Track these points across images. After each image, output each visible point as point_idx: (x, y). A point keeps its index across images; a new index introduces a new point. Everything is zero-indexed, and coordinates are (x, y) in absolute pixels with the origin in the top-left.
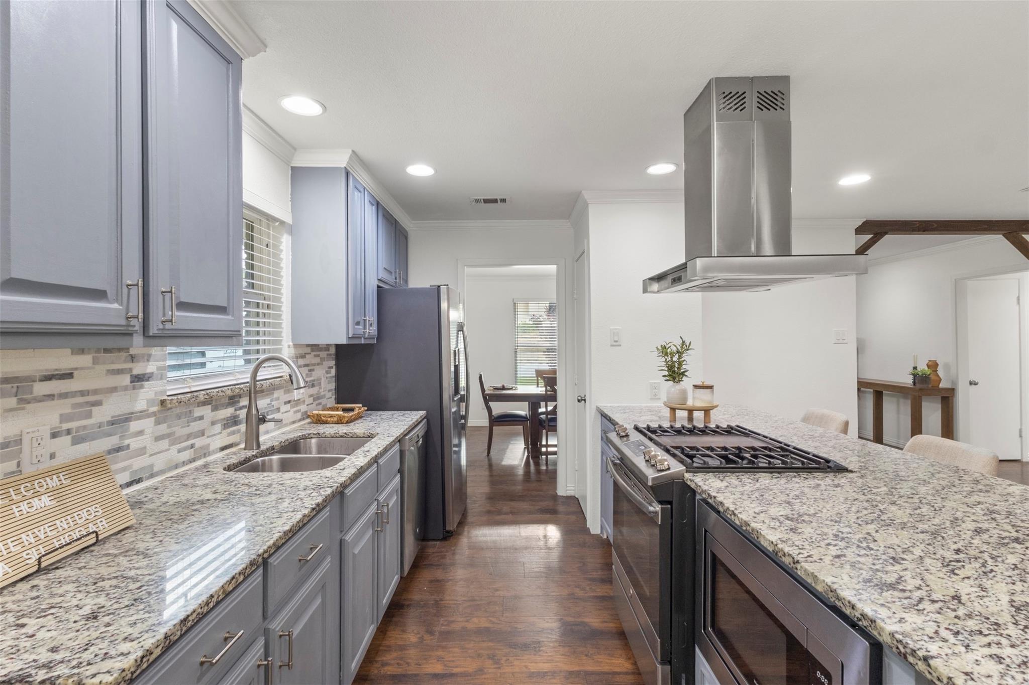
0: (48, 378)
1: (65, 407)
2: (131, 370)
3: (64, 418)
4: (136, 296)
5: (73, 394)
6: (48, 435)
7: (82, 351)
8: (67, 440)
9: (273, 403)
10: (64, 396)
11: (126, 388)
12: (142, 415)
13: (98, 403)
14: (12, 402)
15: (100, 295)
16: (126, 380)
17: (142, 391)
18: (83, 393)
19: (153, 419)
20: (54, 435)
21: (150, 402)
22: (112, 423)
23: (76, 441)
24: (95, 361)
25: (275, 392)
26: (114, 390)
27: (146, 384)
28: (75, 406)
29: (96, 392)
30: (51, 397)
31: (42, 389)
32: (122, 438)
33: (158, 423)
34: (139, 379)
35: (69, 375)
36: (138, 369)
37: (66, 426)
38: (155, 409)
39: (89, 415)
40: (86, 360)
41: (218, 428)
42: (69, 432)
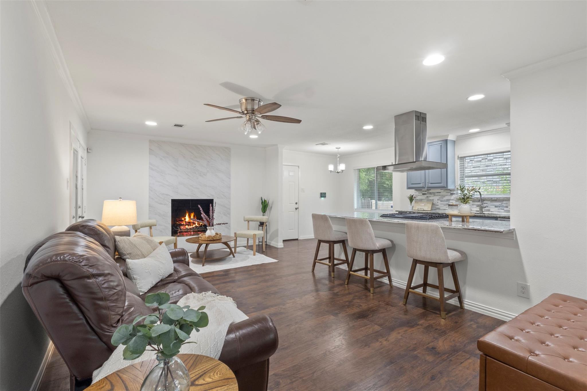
0: (437, 193)
1: (440, 197)
2: (450, 193)
3: (439, 198)
4: (424, 183)
5: (441, 195)
6: (437, 200)
7: (442, 190)
8: (440, 201)
9: (503, 204)
10: (439, 195)
11: (449, 195)
12: (452, 200)
13: (444, 197)
14: (433, 195)
15: (420, 184)
16: (450, 194)
17: (452, 196)
18: (442, 195)
19: (455, 201)
20: (438, 200)
21: (454, 198)
22: (447, 200)
23: (441, 201)
24: (444, 191)
25: (504, 201)
26: (447, 195)
27: (453, 195)
28: (441, 197)
29: (444, 195)
30: (438, 195)
31: (436, 194)
32: (449, 203)
33: (456, 202)
34: (452, 194)
35: (440, 193)
36: (452, 192)
37: (440, 199)
38: (456, 199)
39: (443, 198)
40: (443, 191)
41: (475, 206)
42: (440, 200)
